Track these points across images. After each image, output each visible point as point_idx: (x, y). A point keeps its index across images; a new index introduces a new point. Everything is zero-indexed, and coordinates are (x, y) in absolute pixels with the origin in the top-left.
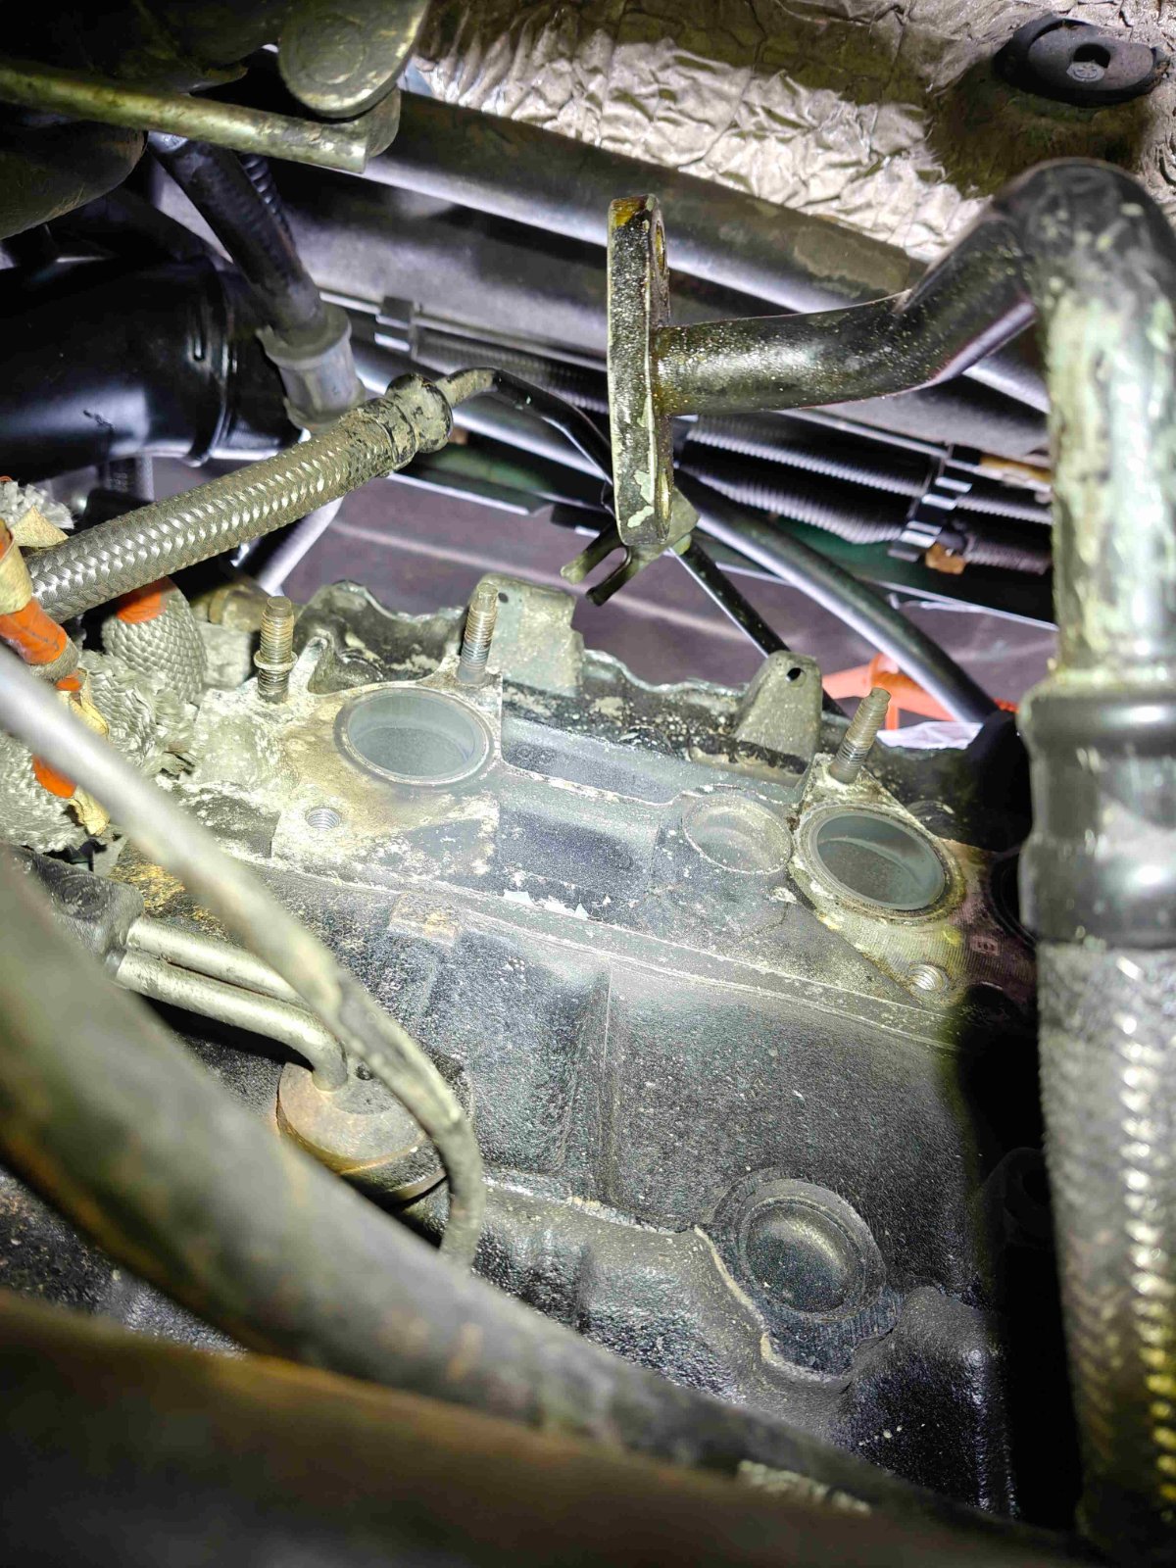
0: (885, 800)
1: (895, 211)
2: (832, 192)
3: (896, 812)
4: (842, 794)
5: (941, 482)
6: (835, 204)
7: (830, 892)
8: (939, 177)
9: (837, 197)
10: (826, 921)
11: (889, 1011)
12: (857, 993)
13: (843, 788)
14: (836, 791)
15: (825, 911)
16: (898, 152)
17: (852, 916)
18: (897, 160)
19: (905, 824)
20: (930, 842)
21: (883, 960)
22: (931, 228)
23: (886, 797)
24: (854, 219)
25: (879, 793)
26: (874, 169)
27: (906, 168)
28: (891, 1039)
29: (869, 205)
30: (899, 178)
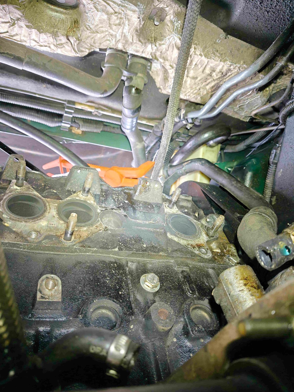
0: (31, 190)
1: (24, 36)
2: (5, 31)
3: (34, 193)
4: (18, 190)
5: (66, 110)
6: (7, 34)
7: (8, 216)
8: (32, 27)
9: (7, 32)
10: (6, 224)
11: (21, 245)
12: (11, 242)
13: (18, 188)
14: (17, 189)
15: (6, 221)
16: (18, 19)
17: (13, 222)
18: (19, 22)
19: (36, 196)
20: (42, 200)
21: (21, 232)
22: (36, 41)
23: (32, 189)
24: (14, 38)
25: (30, 188)
26: (14, 24)
27: (22, 24)
28: (24, 253)
29: (17, 35)
30: (22, 27)
